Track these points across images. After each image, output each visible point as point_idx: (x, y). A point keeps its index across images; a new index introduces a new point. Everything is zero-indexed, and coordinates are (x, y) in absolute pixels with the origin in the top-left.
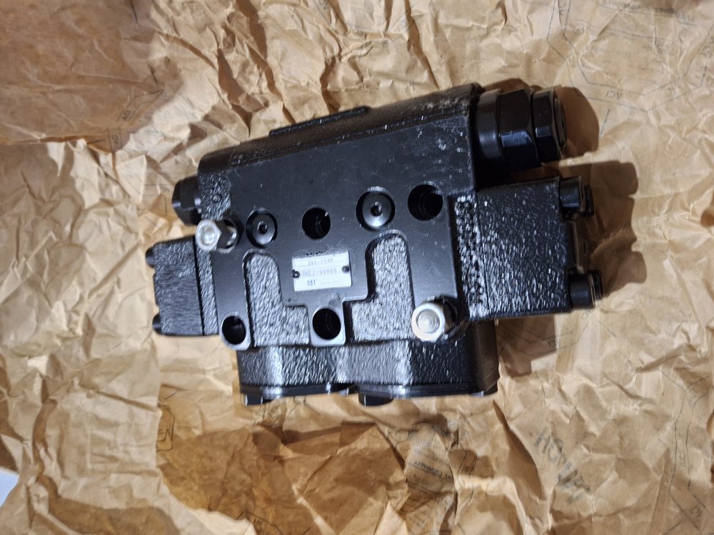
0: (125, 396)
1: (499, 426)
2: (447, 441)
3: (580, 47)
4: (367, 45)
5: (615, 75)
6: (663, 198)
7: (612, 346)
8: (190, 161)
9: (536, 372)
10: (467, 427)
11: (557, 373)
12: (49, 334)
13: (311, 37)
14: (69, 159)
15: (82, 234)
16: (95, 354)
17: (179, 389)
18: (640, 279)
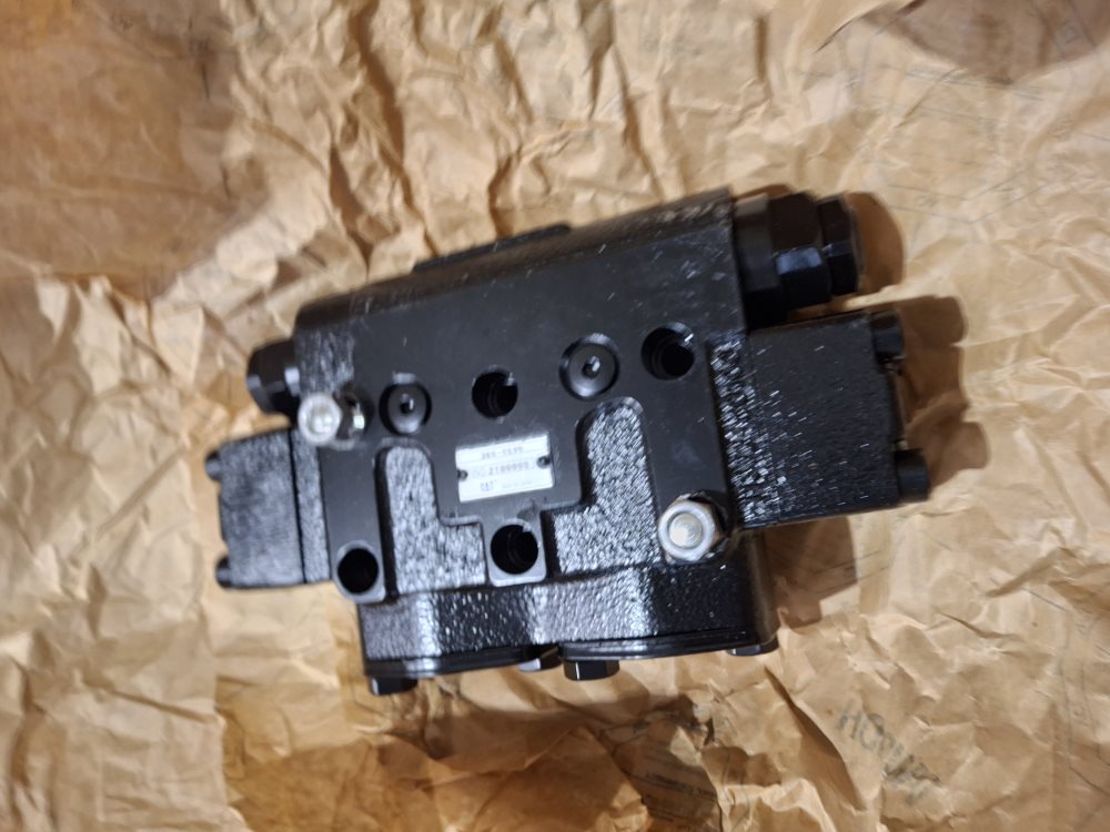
0: (158, 697)
1: (780, 703)
2: (695, 736)
3: (878, 134)
4: (563, 137)
5: (926, 172)
6: (1005, 342)
7: (945, 565)
8: (272, 319)
9: (829, 617)
10: (726, 713)
11: (862, 616)
12: (29, 599)
13: (477, 124)
14: (74, 314)
15: (87, 436)
16: (107, 630)
17: (246, 684)
18: (979, 462)
